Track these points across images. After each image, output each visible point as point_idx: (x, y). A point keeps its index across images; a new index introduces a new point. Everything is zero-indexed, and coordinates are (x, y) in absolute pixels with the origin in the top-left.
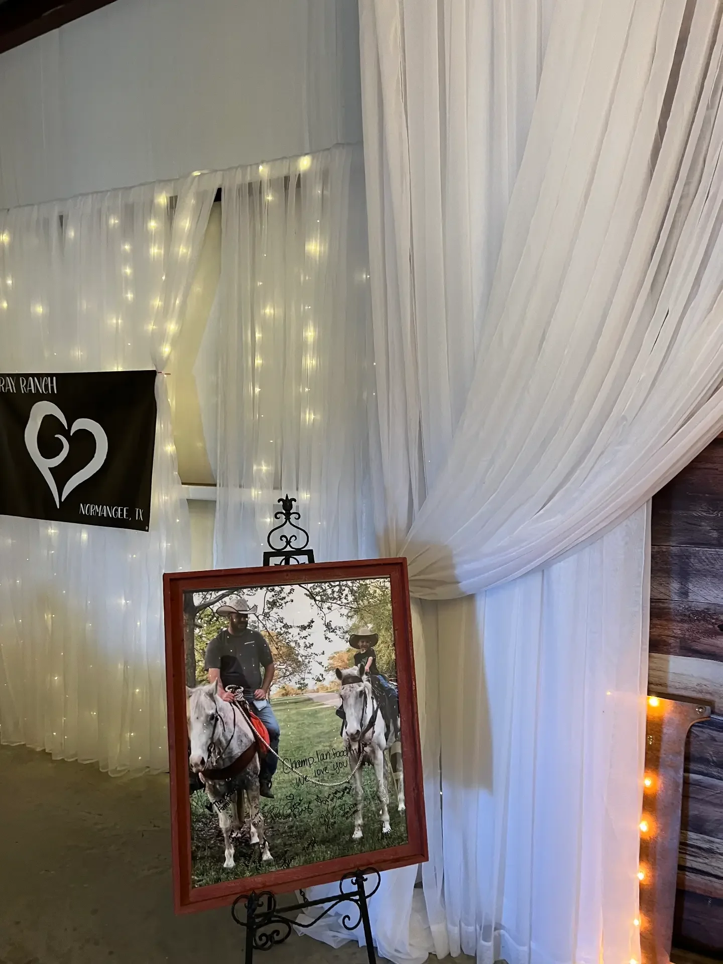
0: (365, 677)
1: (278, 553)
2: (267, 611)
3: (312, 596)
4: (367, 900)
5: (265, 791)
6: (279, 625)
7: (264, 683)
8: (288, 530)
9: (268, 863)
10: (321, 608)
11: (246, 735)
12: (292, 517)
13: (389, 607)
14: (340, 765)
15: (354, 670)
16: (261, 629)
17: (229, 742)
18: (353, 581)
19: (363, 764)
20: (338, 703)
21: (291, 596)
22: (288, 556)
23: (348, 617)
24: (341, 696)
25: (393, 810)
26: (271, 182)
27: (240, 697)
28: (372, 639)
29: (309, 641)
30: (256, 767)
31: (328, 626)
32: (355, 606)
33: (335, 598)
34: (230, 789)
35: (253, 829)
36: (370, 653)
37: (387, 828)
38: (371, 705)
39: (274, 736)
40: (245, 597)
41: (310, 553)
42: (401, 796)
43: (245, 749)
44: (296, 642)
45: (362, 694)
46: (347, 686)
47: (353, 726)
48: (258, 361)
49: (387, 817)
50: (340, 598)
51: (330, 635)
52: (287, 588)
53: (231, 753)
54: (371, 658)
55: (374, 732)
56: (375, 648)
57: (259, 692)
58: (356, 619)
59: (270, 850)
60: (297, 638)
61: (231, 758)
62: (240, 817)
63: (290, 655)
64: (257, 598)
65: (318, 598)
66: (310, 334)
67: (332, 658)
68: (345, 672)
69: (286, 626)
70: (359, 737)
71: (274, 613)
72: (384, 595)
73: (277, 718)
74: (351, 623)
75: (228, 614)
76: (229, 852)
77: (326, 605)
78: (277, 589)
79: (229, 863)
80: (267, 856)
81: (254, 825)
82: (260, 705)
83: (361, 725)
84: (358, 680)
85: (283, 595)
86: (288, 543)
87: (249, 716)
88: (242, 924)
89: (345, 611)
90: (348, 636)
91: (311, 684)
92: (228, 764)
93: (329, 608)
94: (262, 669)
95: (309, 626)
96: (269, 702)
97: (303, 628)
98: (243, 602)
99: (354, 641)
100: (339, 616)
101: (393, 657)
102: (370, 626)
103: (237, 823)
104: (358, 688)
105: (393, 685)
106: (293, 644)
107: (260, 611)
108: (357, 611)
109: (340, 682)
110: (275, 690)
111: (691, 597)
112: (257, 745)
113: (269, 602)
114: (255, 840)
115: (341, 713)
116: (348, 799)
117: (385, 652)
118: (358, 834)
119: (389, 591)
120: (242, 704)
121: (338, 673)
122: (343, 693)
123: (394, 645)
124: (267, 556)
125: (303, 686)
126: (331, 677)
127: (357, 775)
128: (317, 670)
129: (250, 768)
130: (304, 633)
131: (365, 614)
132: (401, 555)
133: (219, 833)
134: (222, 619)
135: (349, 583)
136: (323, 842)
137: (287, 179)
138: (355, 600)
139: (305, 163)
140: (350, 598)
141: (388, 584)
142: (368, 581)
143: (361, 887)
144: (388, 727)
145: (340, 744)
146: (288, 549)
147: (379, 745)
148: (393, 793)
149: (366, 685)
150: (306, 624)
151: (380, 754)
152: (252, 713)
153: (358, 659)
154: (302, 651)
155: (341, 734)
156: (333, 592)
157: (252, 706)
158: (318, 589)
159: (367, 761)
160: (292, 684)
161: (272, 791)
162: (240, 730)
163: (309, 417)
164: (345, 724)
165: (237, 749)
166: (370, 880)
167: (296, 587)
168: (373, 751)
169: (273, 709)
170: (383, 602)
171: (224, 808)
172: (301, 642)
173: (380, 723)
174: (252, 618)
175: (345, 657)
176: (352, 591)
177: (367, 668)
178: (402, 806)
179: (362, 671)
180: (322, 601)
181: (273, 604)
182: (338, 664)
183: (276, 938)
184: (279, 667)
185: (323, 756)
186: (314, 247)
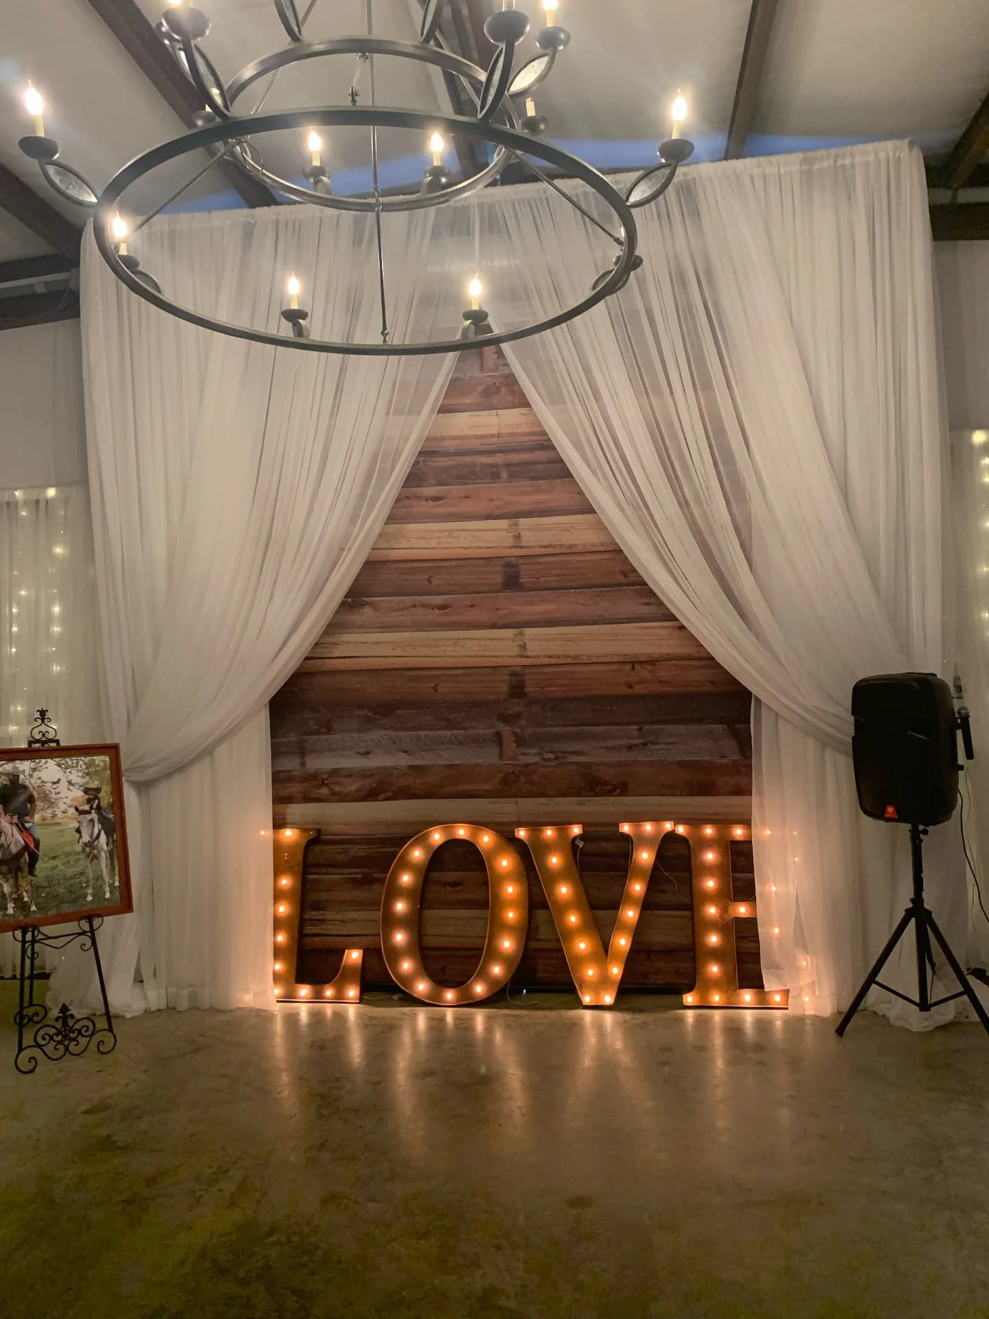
0: (93, 811)
1: (38, 741)
2: (31, 773)
3: (59, 765)
4: (95, 932)
5: (31, 872)
6: (39, 781)
7: (30, 813)
8: (43, 728)
9: (34, 912)
10: (65, 772)
11: (19, 842)
12: (46, 720)
13: (109, 772)
14: (79, 860)
15: (87, 807)
16: (27, 783)
17: (9, 846)
18: (85, 757)
19: (92, 859)
20: (76, 825)
21: (46, 766)
22: (43, 743)
23: (82, 777)
24: (79, 822)
25: (111, 886)
26: (26, 503)
27: (16, 821)
28: (98, 790)
29: (57, 790)
30: (25, 860)
31: (70, 782)
32: (86, 771)
33: (73, 767)
34: (10, 872)
35: (24, 893)
36: (96, 798)
37: (108, 895)
38: (97, 827)
39: (37, 843)
40: (18, 765)
41: (57, 742)
42: (117, 878)
43: (19, 849)
44: (49, 791)
45: (92, 821)
46: (82, 816)
47: (86, 838)
48: (15, 629)
49: (107, 889)
50: (77, 767)
51: (71, 787)
52: (44, 761)
53: (10, 850)
54: (97, 801)
55: (99, 842)
56: (100, 795)
57: (27, 818)
58: (87, 778)
59: (35, 905)
60: (50, 789)
61: (10, 854)
62: (17, 886)
63: (46, 797)
64: (25, 766)
65: (63, 766)
66: (56, 609)
67: (71, 800)
68: (81, 808)
69: (43, 782)
70: (89, 845)
71: (36, 774)
72: (105, 765)
73: (39, 833)
74: (84, 780)
75: (8, 774)
76: (11, 906)
77: (68, 771)
78: (37, 761)
79: (10, 911)
80: (33, 908)
81: (26, 891)
82: (27, 825)
83: (91, 838)
84: (89, 812)
85: (40, 764)
86: (44, 735)
87: (21, 831)
88: (19, 941)
89: (80, 774)
90: (82, 788)
91: (59, 814)
92: (8, 857)
93: (70, 772)
94: (29, 806)
95: (58, 782)
96: (33, 823)
97: (54, 783)
98: (16, 768)
99: (86, 791)
100: (76, 777)
101: (111, 800)
102: (96, 782)
103: (15, 890)
104: (89, 817)
105: (111, 816)
106: (48, 792)
107: (27, 773)
108: (88, 774)
109: (77, 813)
110: (37, 817)
111: (307, 766)
112: (26, 847)
113: (32, 769)
114: (26, 899)
115: (78, 831)
116: (83, 879)
117: (106, 798)
118: (90, 898)
119: (108, 763)
120: (17, 825)
121: (77, 809)
122: (79, 820)
123: (112, 794)
124: (30, 743)
125: (54, 816)
126: (72, 810)
127: (89, 866)
128: (63, 807)
129: (22, 861)
130: (55, 786)
131: (94, 776)
132: (116, 741)
133: (4, 895)
134: (3, 777)
135: (83, 758)
136: (67, 902)
137: (37, 502)
138: (87, 768)
139: (51, 492)
140: (84, 767)
141: (108, 759)
142: (95, 757)
143: (91, 926)
144: (108, 840)
145: (78, 848)
146: (44, 739)
147: (103, 849)
148: (112, 876)
149: (94, 815)
150: (55, 780)
151: (103, 854)
152: (22, 829)
153: (89, 801)
154: (53, 796)
155: (79, 842)
156: (73, 763)
157: (23, 825)
158: (63, 762)
159: (96, 858)
160: (48, 813)
161: (36, 873)
162: (16, 839)
163: (56, 668)
164: (81, 837)
165: (14, 849)
166: (96, 922)
167: (49, 760)
168: (99, 852)
169: (37, 827)
170: (105, 769)
171: (7, 881)
172: (53, 791)
173: (103, 837)
174: (22, 777)
175: (81, 800)
176: (85, 764)
177: (95, 806)
178: (117, 884)
179: (91, 808)
180: (66, 768)
181: (34, 770)
182: (76, 803)
183: (35, 1019)
184: (39, 804)
185: (67, 855)
186: (58, 550)
